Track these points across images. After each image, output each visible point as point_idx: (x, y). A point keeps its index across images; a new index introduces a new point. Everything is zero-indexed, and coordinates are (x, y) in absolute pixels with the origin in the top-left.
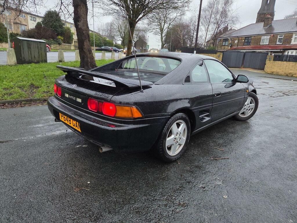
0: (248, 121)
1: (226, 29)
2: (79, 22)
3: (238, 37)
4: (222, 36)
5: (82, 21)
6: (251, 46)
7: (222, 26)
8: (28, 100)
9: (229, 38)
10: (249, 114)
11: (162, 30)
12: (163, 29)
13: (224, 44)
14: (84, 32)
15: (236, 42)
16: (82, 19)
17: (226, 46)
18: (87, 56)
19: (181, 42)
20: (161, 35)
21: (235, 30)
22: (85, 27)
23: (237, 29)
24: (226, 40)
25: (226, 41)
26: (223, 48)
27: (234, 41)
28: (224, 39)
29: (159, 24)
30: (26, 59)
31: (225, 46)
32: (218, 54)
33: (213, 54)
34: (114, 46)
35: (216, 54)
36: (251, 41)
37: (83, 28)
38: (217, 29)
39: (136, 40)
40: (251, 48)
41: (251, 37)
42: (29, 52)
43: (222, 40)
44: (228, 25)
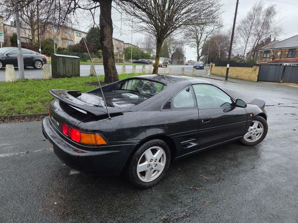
0: (256, 146)
1: (268, 40)
2: (104, 41)
3: (281, 49)
4: (263, 47)
5: (107, 41)
6: (296, 59)
7: (264, 38)
8: (46, 114)
9: (270, 50)
10: (257, 139)
11: (198, 43)
12: (199, 42)
13: (265, 56)
14: (108, 50)
15: (279, 54)
16: (107, 38)
17: (268, 58)
18: (110, 72)
19: (219, 53)
20: (197, 47)
21: (277, 42)
22: (110, 45)
23: (280, 41)
24: (267, 52)
25: (267, 53)
26: (264, 60)
27: (276, 53)
28: (265, 51)
29: (196, 37)
30: (61, 73)
31: (266, 58)
32: (255, 67)
33: (248, 68)
34: (151, 58)
35: (252, 67)
36: (295, 53)
37: (108, 46)
38: (257, 41)
39: (172, 52)
40: (295, 61)
41: (296, 49)
42: (64, 67)
43: (264, 51)
44: (270, 36)
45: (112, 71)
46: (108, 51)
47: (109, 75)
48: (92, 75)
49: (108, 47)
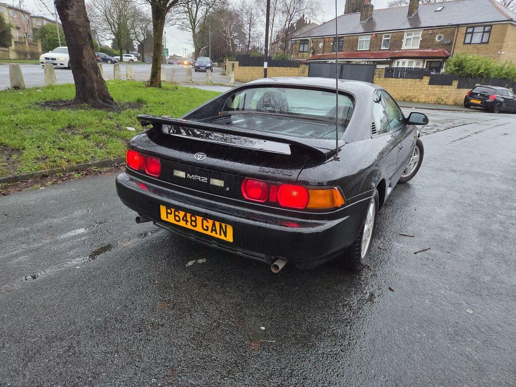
0: (410, 182)
1: (301, 23)
2: (68, 9)
3: (323, 37)
4: (296, 34)
5: (75, 8)
6: (344, 53)
7: (296, 18)
8: (10, 178)
9: (309, 38)
10: (412, 171)
11: (193, 21)
12: (195, 19)
13: (301, 49)
14: (80, 30)
15: (321, 45)
16: (75, 3)
17: (306, 52)
18: (90, 78)
19: (229, 43)
20: (191, 31)
21: (316, 26)
22: (82, 19)
23: (319, 24)
24: (305, 42)
25: (304, 44)
26: (300, 55)
27: (317, 44)
28: (301, 40)
29: (186, 9)
31: (303, 52)
32: (302, 67)
33: (293, 68)
34: (99, 50)
35: (299, 67)
36: (343, 44)
37: (79, 21)
38: (288, 22)
40: (343, 57)
41: (343, 37)
43: (299, 41)
44: (303, 16)
45: (94, 77)
46: (79, 32)
47: (88, 85)
48: (17, 88)
49: (78, 23)
